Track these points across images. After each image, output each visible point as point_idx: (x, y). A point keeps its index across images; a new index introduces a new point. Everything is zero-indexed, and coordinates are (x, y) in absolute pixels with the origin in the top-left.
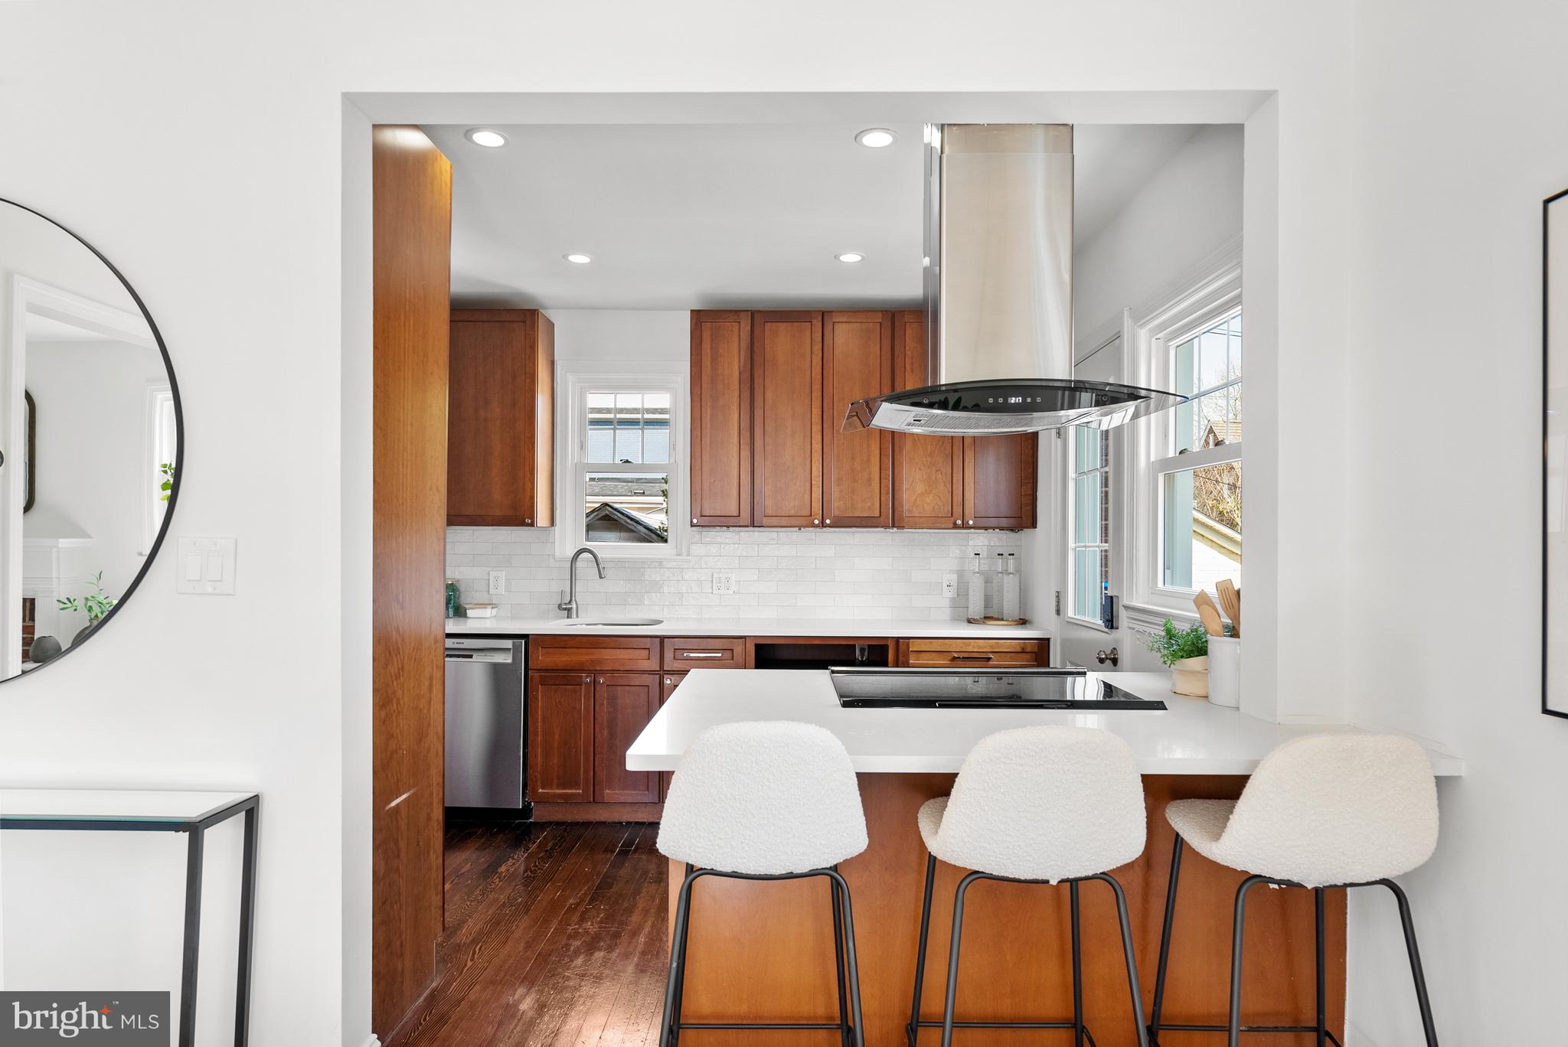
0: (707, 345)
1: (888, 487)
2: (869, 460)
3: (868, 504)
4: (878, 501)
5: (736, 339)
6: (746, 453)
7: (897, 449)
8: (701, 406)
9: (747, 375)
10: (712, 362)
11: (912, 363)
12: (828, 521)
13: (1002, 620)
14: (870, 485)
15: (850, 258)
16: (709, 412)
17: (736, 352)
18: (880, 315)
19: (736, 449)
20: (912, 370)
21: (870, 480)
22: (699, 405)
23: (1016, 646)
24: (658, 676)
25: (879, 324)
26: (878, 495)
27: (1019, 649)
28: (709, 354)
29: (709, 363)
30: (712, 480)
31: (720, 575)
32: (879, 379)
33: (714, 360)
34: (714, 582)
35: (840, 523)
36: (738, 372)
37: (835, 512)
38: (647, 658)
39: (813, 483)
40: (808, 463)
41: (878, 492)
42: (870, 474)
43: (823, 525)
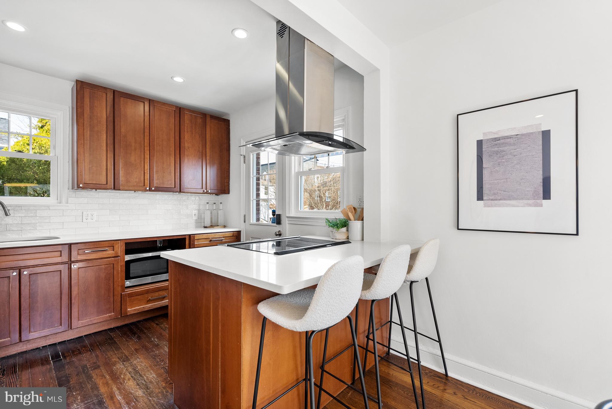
0: (87, 100)
1: (178, 176)
2: (170, 165)
3: (170, 182)
4: (174, 181)
5: (105, 101)
6: (110, 155)
7: (182, 161)
8: (84, 129)
9: (111, 119)
10: (90, 109)
11: (187, 129)
12: (153, 189)
13: (218, 226)
14: (170, 175)
15: (178, 79)
16: (88, 133)
17: (104, 107)
18: (175, 107)
19: (105, 153)
20: (187, 132)
21: (170, 172)
22: (83, 128)
23: (231, 234)
24: (67, 265)
25: (174, 111)
26: (174, 179)
27: (232, 235)
28: (88, 104)
29: (88, 109)
30: (91, 166)
31: (88, 213)
32: (174, 132)
33: (92, 108)
34: (84, 216)
35: (158, 189)
36: (106, 117)
37: (155, 185)
38: (60, 256)
39: (145, 172)
40: (143, 162)
41: (174, 178)
42: (170, 170)
43: (150, 190)
